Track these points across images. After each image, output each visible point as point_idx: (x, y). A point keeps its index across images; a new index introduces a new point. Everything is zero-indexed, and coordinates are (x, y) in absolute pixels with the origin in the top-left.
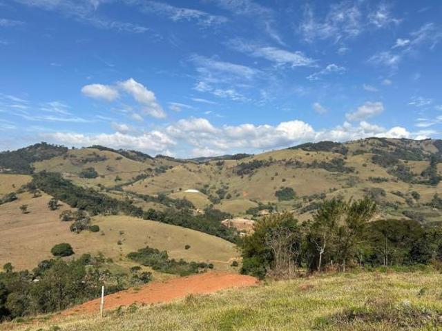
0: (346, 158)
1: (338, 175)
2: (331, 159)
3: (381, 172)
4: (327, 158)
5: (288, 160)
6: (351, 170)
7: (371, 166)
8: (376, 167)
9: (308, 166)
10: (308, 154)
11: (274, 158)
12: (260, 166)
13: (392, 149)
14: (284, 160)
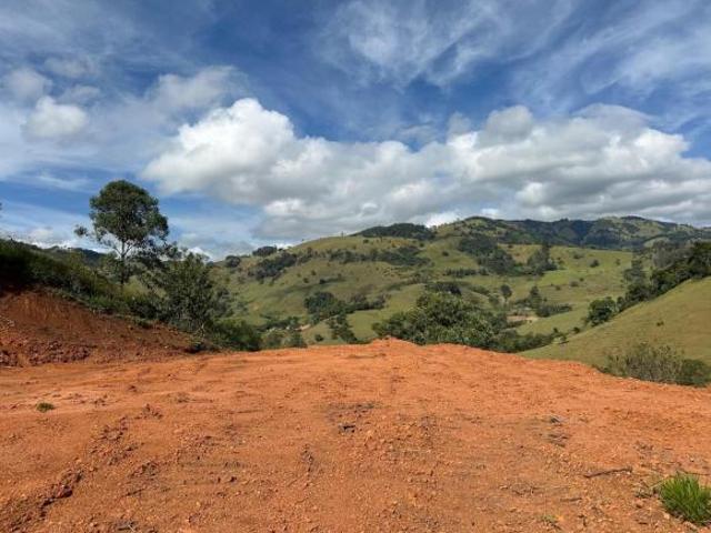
0: (422, 245)
1: (402, 270)
2: (398, 247)
3: (468, 262)
4: (394, 246)
5: (335, 250)
6: (424, 262)
7: (455, 254)
8: (463, 255)
9: (364, 259)
10: (366, 241)
11: (315, 249)
12: (291, 263)
13: (499, 233)
14: (329, 252)
